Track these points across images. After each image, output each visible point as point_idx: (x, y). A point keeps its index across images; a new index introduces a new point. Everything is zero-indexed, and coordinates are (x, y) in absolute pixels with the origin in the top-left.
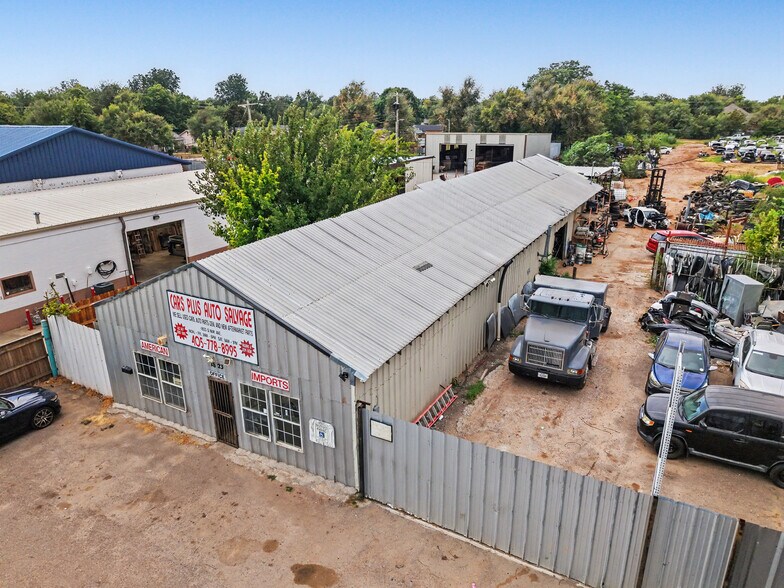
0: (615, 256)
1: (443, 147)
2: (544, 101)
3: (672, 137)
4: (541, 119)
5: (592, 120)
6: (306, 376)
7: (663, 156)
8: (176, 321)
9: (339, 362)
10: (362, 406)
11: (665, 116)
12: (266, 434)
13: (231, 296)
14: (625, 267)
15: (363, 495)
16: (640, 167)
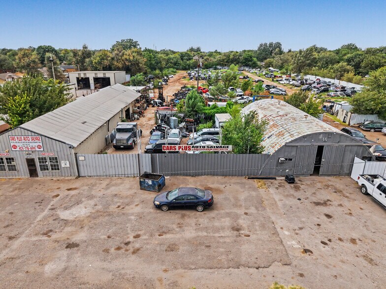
0: (147, 117)
1: (78, 78)
2: (120, 58)
3: (175, 70)
4: (120, 65)
5: (141, 65)
6: (59, 150)
7: (170, 79)
8: (12, 144)
9: (68, 144)
10: (76, 154)
11: (172, 61)
12: (48, 170)
13: (33, 134)
14: (150, 119)
15: (79, 176)
16: (160, 84)
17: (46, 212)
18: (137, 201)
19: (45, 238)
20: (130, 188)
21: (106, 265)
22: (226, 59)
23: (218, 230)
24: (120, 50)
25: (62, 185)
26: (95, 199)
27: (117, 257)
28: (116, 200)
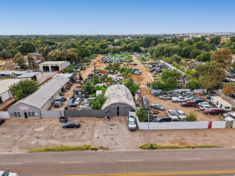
0: (71, 90)
2: (65, 54)
4: (66, 58)
5: (76, 57)
6: (35, 110)
7: (92, 62)
8: (20, 108)
9: (38, 108)
10: (40, 111)
11: (95, 49)
12: (31, 116)
13: (26, 105)
15: (41, 118)
16: (84, 68)
17: (31, 129)
18: (58, 125)
19: (31, 136)
20: (57, 122)
21: (46, 142)
22: (124, 48)
23: (78, 133)
24: (65, 50)
25: (35, 121)
26: (46, 125)
27: (49, 140)
28: (52, 125)
